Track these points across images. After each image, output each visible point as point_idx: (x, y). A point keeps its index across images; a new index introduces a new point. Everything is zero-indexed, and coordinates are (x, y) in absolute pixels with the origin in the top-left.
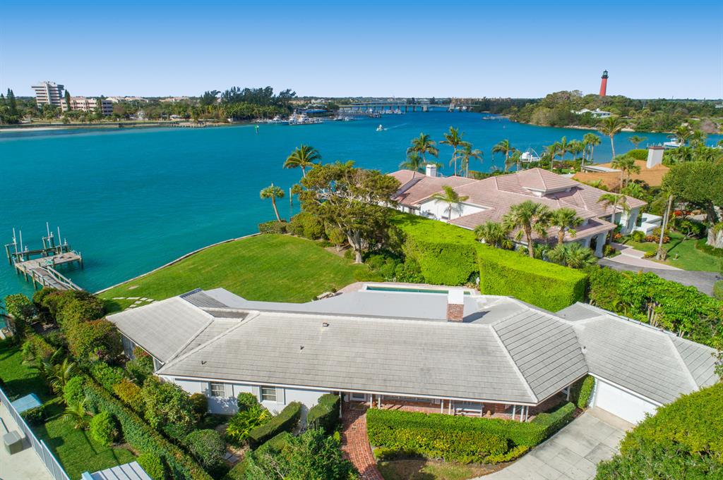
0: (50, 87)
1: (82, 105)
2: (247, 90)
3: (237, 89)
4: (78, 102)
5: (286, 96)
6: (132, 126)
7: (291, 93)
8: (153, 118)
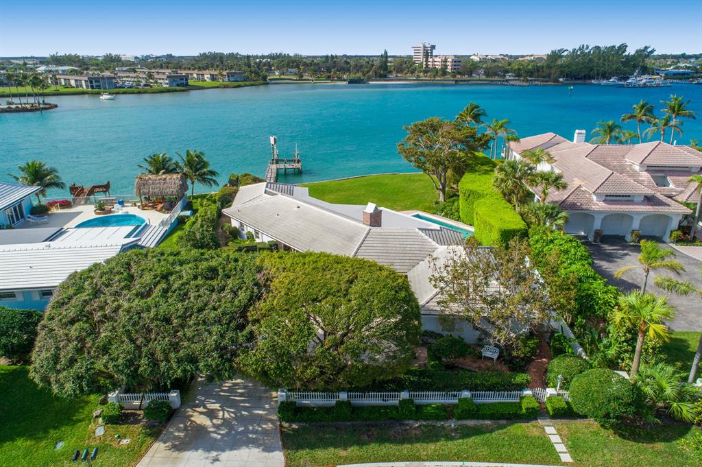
0: (425, 47)
1: (438, 63)
2: (598, 48)
3: (585, 47)
4: (436, 60)
5: (644, 54)
6: (466, 83)
7: (649, 50)
8: (489, 76)
